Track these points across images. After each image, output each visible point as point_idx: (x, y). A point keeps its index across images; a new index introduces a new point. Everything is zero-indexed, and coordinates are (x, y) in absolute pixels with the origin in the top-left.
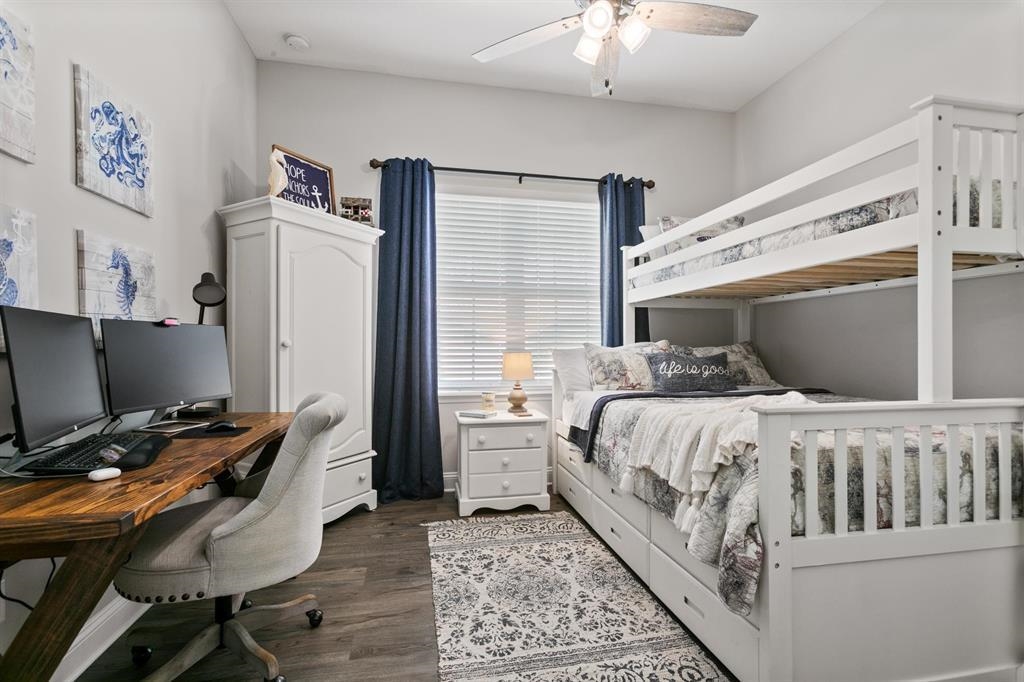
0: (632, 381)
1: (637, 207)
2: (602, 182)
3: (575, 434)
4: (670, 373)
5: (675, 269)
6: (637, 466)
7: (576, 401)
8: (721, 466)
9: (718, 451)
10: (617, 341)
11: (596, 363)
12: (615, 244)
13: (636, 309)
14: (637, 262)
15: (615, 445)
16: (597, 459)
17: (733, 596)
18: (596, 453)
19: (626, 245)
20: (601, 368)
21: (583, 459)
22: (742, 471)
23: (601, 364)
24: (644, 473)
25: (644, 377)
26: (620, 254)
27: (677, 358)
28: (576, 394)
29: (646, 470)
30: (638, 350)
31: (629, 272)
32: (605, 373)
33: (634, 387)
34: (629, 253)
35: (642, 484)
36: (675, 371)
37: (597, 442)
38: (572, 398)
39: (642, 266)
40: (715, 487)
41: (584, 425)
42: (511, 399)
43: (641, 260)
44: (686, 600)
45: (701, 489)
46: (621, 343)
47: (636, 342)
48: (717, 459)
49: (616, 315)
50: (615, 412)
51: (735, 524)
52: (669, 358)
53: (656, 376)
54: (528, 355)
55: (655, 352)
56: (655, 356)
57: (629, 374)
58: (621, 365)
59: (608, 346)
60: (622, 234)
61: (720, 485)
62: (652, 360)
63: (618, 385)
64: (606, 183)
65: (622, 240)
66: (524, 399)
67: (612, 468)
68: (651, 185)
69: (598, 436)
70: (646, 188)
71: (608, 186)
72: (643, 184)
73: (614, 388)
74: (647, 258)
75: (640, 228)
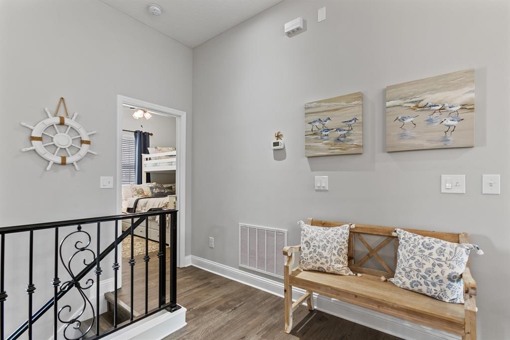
0: (146, 194)
1: (147, 141)
2: (136, 132)
3: (129, 209)
4: (156, 192)
11: (134, 189)
12: (140, 153)
13: (146, 173)
14: (147, 159)
15: (142, 209)
19: (144, 153)
23: (136, 190)
25: (149, 193)
26: (141, 156)
27: (158, 187)
30: (147, 185)
31: (144, 162)
32: (137, 192)
33: (146, 196)
34: (144, 156)
36: (158, 191)
38: (128, 200)
39: (148, 161)
41: (132, 206)
43: (148, 159)
47: (147, 182)
50: (141, 202)
52: (156, 188)
53: (152, 193)
55: (152, 186)
57: (144, 192)
58: (142, 190)
59: (138, 184)
60: (142, 150)
62: (151, 188)
63: (141, 195)
65: (142, 152)
68: (152, 134)
69: (137, 208)
70: (150, 136)
71: (138, 134)
72: (149, 134)
73: (140, 196)
74: (150, 159)
75: (148, 148)
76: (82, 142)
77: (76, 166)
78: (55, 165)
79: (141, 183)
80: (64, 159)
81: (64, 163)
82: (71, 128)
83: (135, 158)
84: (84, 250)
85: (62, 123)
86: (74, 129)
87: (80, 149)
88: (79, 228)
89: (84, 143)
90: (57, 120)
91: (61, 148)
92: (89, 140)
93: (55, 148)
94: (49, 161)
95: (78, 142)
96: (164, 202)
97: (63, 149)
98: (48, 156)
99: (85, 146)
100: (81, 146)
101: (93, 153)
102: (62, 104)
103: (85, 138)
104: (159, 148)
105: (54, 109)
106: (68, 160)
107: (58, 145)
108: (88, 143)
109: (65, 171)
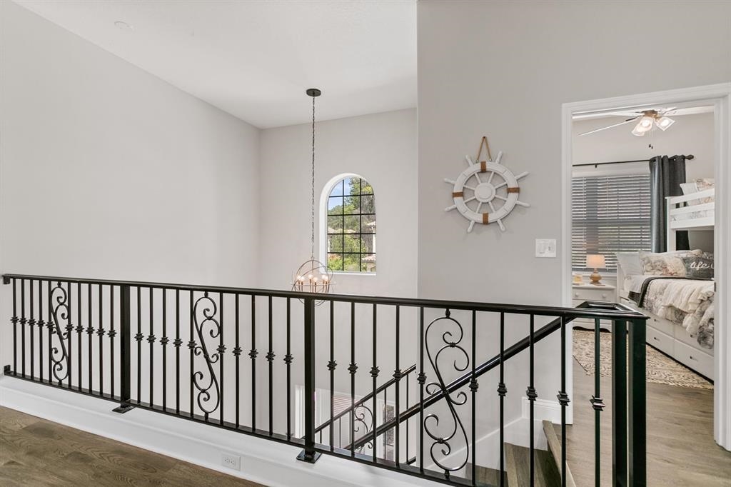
0: (671, 270)
1: (679, 172)
2: (652, 161)
3: (632, 295)
4: (698, 268)
5: (701, 213)
6: (666, 305)
7: (633, 280)
8: (702, 301)
9: (700, 295)
10: (662, 249)
11: (646, 261)
12: (661, 195)
13: (677, 232)
14: (678, 206)
15: (655, 298)
16: (645, 306)
17: (702, 341)
18: (645, 303)
19: (670, 196)
20: (649, 264)
21: (637, 306)
22: (711, 302)
23: (649, 262)
24: (670, 309)
25: (679, 270)
26: (665, 202)
27: (704, 260)
28: (632, 276)
29: (671, 306)
30: (677, 255)
31: (671, 212)
32: (652, 266)
33: (672, 275)
34: (671, 201)
35: (669, 313)
36: (702, 267)
37: (646, 298)
38: (631, 278)
39: (682, 209)
40: (699, 308)
41: (638, 290)
42: (591, 277)
43: (682, 205)
44: (691, 358)
45: (693, 309)
46: (665, 250)
47: (677, 250)
48: (700, 297)
49: (662, 235)
50: (655, 285)
51: (705, 318)
52: (698, 260)
53: (688, 270)
54: (603, 256)
55: (688, 256)
56: (688, 258)
57: (668, 268)
58: (663, 262)
59: (656, 252)
60: (667, 189)
61: (701, 307)
62: (685, 261)
63: (660, 273)
64: (655, 161)
65: (667, 193)
66: (600, 278)
67: (654, 308)
68: (691, 157)
69: (646, 296)
70: (686, 161)
71: (657, 163)
72: (684, 158)
73: (658, 274)
74: (685, 204)
75: (681, 185)
76: (510, 191)
77: (501, 225)
78: (477, 225)
79: (665, 251)
80: (486, 216)
81: (486, 222)
82: (495, 173)
83: (652, 206)
84: (453, 347)
85: (484, 170)
86: (498, 175)
87: (505, 201)
88: (448, 314)
89: (511, 192)
90: (478, 167)
91: (483, 203)
92: (517, 186)
93: (476, 203)
94: (470, 221)
95: (504, 191)
96: (704, 291)
97: (485, 203)
98: (469, 215)
99: (513, 196)
100: (507, 197)
101: (523, 204)
102: (484, 143)
103: (512, 185)
104: (706, 181)
105: (475, 154)
106: (491, 218)
107: (480, 200)
108: (517, 190)
109: (488, 232)
